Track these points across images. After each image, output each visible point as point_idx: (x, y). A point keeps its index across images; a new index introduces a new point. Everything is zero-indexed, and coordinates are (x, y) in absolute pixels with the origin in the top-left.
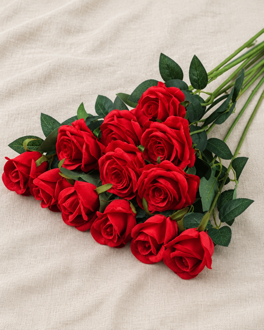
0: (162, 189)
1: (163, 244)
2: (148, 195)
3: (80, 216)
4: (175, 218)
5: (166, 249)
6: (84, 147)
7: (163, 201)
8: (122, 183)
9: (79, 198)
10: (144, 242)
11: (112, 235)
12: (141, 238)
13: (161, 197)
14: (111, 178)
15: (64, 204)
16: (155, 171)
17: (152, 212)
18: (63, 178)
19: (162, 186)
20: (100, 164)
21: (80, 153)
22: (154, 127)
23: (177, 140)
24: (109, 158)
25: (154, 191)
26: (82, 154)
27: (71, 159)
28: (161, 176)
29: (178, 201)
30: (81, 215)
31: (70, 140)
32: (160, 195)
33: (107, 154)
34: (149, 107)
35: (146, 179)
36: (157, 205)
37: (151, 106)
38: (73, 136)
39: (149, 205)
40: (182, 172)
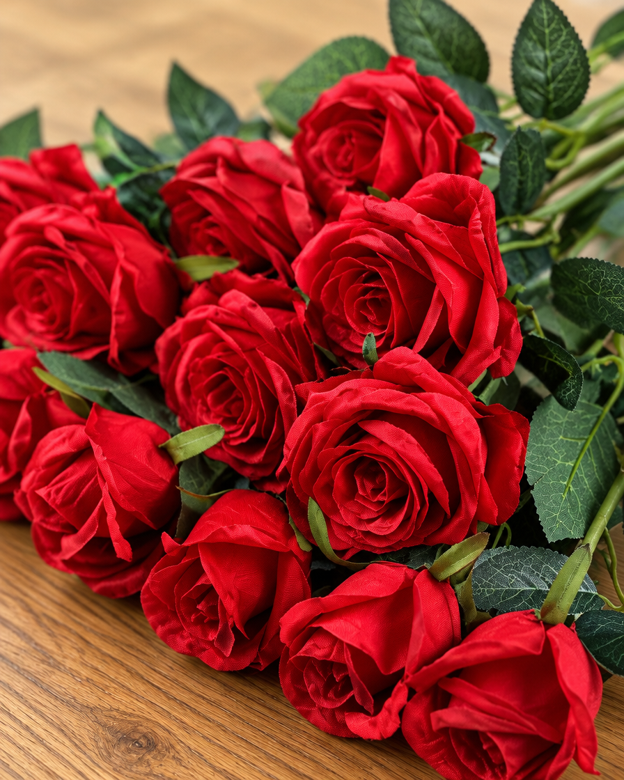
0: (385, 465)
1: (400, 675)
2: (329, 487)
3: (101, 543)
4: (445, 575)
5: (412, 693)
6: (117, 280)
7: (389, 511)
8: (242, 423)
9: (99, 469)
10: (326, 666)
11: (214, 624)
12: (316, 650)
13: (380, 498)
14: (204, 403)
15: (42, 492)
16: (356, 393)
17: (349, 555)
18: (50, 388)
19: (384, 451)
20: (160, 356)
21: (99, 305)
22: (355, 216)
23: (452, 263)
24: (196, 328)
25: (350, 471)
26: (107, 307)
27: (67, 333)
28: (379, 414)
29: (448, 511)
30: (109, 540)
31: (60, 261)
32: (376, 491)
33: (191, 316)
34: (340, 140)
35: (321, 427)
36: (363, 529)
37: (350, 136)
38: (73, 245)
39: (335, 528)
40: (464, 392)
